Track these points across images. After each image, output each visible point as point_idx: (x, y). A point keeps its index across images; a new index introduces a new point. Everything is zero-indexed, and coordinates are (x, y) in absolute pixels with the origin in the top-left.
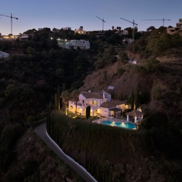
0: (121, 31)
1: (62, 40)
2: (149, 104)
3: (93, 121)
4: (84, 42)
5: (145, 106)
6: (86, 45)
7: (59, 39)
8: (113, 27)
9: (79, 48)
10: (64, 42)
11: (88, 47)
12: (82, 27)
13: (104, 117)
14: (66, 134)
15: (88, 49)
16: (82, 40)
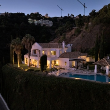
1: (32, 20)
3: (50, 74)
4: (48, 22)
6: (50, 24)
7: (30, 19)
8: (69, 15)
9: (44, 25)
10: (34, 21)
11: (51, 25)
12: (47, 14)
13: (64, 69)
14: (15, 90)
16: (47, 20)
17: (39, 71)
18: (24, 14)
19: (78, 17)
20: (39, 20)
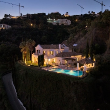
0: (94, 15)
1: (52, 20)
2: (103, 54)
4: (66, 21)
5: (99, 56)
6: (69, 22)
7: (49, 19)
8: (89, 12)
9: (62, 24)
10: (53, 21)
12: (67, 13)
14: (21, 80)
15: (69, 25)
16: (65, 19)
17: (37, 66)
18: (45, 14)
19: (99, 14)
20: (58, 20)
